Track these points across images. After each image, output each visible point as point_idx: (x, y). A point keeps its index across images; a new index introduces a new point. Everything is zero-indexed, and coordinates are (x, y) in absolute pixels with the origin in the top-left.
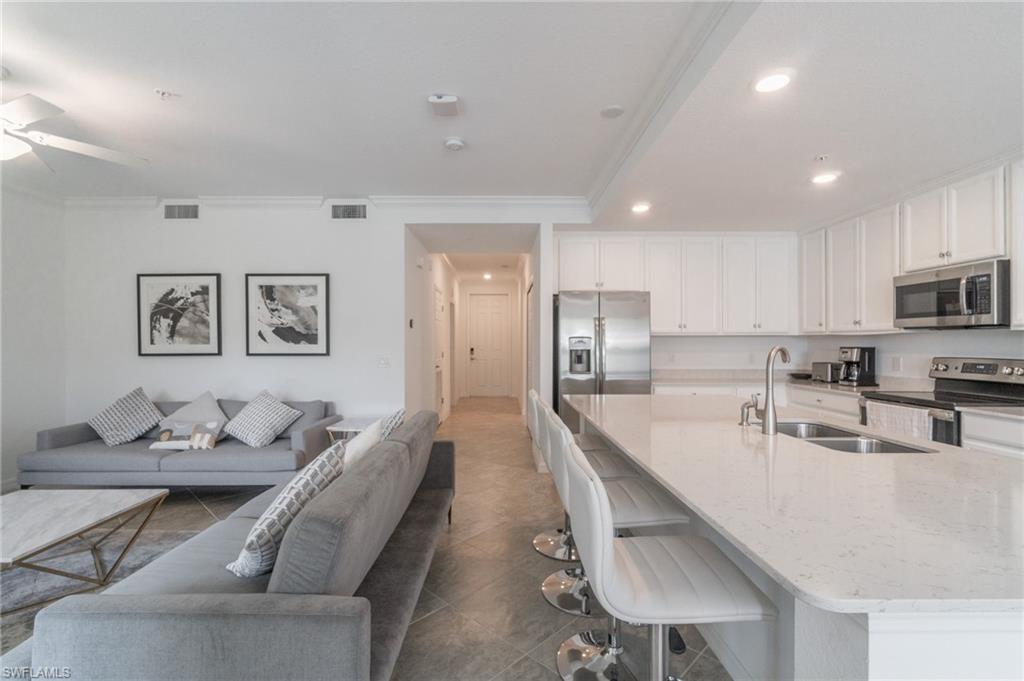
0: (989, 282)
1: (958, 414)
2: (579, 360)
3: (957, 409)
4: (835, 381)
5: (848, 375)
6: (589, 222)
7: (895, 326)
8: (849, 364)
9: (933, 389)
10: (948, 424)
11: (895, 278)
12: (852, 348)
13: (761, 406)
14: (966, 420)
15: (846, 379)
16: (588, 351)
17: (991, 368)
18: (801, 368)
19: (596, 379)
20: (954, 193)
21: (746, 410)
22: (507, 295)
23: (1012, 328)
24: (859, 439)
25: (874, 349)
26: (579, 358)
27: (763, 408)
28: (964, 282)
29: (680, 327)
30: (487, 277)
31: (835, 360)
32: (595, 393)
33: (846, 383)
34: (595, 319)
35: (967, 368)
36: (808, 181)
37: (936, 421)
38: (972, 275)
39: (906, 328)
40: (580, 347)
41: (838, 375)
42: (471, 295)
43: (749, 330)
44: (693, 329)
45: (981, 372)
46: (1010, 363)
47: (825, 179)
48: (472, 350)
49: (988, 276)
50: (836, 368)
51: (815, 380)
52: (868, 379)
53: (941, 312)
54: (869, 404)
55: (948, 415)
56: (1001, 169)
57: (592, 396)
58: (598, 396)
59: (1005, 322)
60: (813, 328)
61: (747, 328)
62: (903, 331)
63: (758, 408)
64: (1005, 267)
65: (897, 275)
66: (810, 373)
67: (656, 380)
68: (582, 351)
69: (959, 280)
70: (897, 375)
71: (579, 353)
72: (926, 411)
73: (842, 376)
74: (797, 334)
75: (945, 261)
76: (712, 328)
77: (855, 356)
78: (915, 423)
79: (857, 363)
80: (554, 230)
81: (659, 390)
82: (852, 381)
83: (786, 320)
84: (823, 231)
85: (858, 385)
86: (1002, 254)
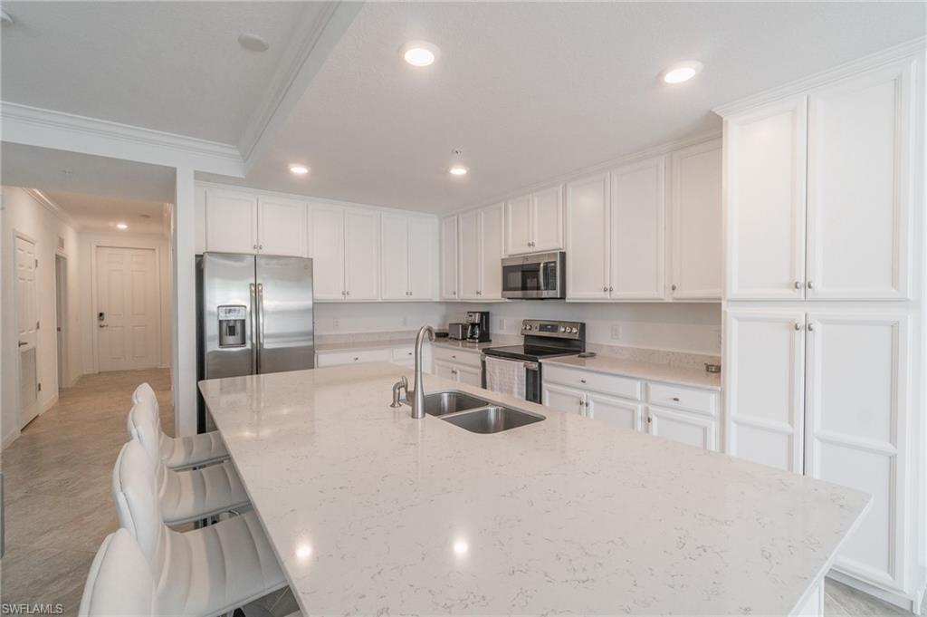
0: (555, 267)
1: (540, 364)
2: (232, 331)
3: (540, 361)
4: (464, 339)
5: (473, 333)
6: (243, 177)
7: (503, 296)
8: (473, 325)
9: (522, 343)
10: (535, 372)
11: (502, 260)
12: (475, 313)
13: (411, 389)
14: (545, 368)
15: (471, 337)
16: (243, 322)
17: (554, 327)
18: (441, 328)
19: (252, 350)
20: (536, 199)
21: (397, 391)
22: (154, 250)
23: (567, 301)
24: (489, 408)
25: (488, 313)
26: (231, 329)
27: (413, 389)
28: (542, 265)
29: (343, 294)
30: (122, 226)
31: (464, 321)
32: (252, 374)
33: (471, 340)
34: (251, 285)
35: (543, 328)
36: (447, 172)
37: (527, 370)
38: (546, 261)
39: (509, 298)
40: (232, 317)
41: (466, 333)
42: (98, 247)
43: (401, 296)
44: (355, 296)
45: (549, 330)
46: (565, 324)
47: (458, 171)
48: (101, 315)
49: (555, 262)
50: (465, 328)
51: (451, 338)
52: (485, 337)
53: (524, 288)
54: (488, 358)
55: (534, 366)
56: (561, 186)
57: (248, 377)
58: (255, 376)
59: (563, 297)
60: (449, 296)
61: (400, 295)
62: (507, 300)
63: (409, 390)
64: (563, 255)
65: (503, 257)
66: (447, 332)
67: (321, 347)
68: (235, 321)
69: (540, 264)
70: (502, 332)
71: (231, 324)
72: (522, 363)
73: (469, 335)
74: (438, 300)
75: (530, 250)
76: (372, 294)
77: (477, 319)
78: (516, 373)
79: (478, 324)
80: (195, 178)
81: (323, 358)
82: (475, 339)
83: (430, 290)
84: (456, 218)
85: (480, 342)
86: (561, 247)
